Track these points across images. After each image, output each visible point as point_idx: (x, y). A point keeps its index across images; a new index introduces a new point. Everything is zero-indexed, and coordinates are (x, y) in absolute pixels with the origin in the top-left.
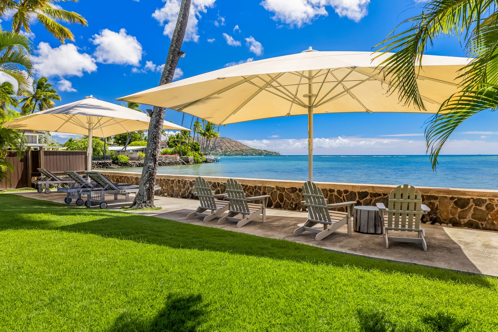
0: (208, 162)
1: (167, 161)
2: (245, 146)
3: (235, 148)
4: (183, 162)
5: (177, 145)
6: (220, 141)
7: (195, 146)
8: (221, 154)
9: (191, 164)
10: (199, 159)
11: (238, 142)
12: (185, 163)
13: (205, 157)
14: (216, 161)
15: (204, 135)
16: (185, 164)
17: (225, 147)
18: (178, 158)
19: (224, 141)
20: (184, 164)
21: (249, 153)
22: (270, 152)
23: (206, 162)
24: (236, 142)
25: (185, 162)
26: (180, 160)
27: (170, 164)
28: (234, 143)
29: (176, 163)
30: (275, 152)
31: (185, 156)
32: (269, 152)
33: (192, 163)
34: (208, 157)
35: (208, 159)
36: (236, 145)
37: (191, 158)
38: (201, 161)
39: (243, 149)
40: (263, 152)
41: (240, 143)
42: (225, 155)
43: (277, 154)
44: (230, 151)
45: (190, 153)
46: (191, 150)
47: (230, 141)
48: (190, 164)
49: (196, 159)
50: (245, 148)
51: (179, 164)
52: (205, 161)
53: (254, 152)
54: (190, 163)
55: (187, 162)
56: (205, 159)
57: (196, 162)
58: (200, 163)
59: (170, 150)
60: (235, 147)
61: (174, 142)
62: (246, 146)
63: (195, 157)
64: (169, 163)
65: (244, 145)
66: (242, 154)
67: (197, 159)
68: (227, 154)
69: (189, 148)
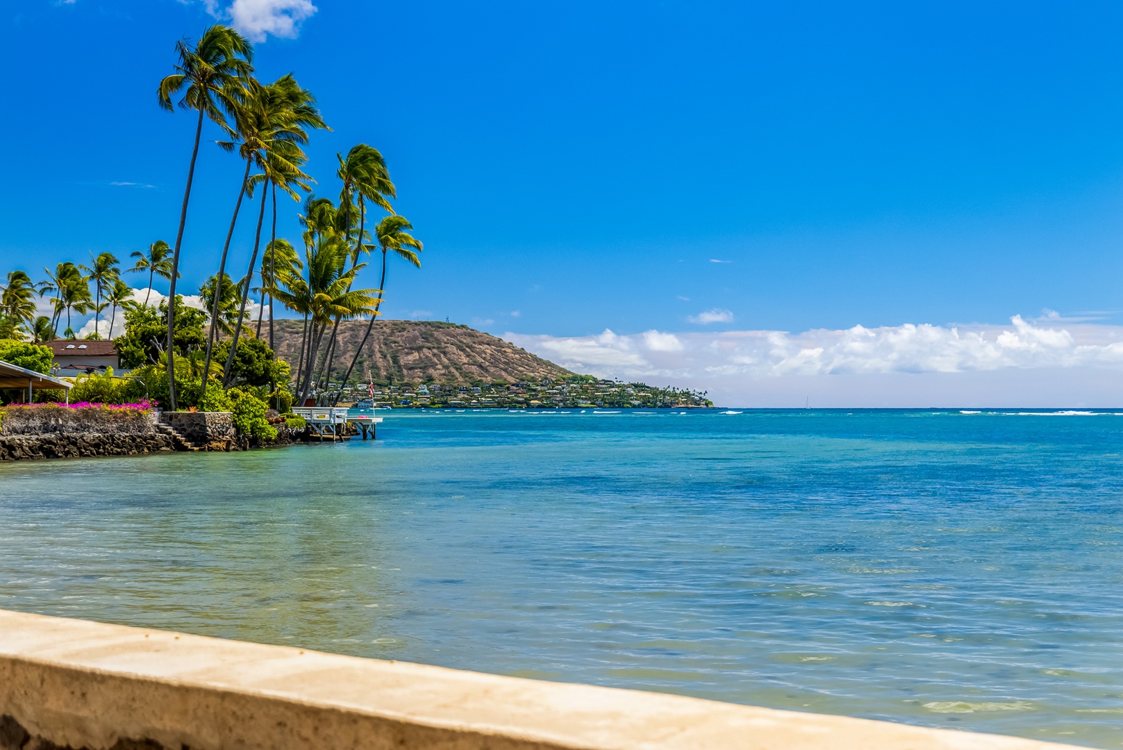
0: (318, 439)
1: (91, 435)
2: (540, 362)
3: (493, 375)
4: (179, 437)
5: (156, 354)
6: (420, 342)
7: (248, 361)
8: (428, 402)
9: (218, 450)
10: (262, 423)
11: (510, 345)
12: (188, 444)
13: (301, 416)
14: (360, 433)
15: (301, 302)
16: (185, 449)
17: (446, 367)
18: (153, 417)
19: (438, 341)
20: (179, 448)
21: (559, 398)
22: (664, 393)
23: (307, 436)
24: (499, 344)
25: (189, 437)
26: (161, 431)
27: (101, 449)
28: (489, 350)
29: (141, 445)
30: (687, 394)
31: (192, 410)
32: (655, 392)
33: (222, 445)
34: (319, 415)
35: (318, 425)
36: (497, 360)
37: (218, 415)
38: (273, 432)
39: (533, 380)
40: (631, 390)
41: (515, 351)
42: (446, 405)
43: (696, 402)
44: (467, 390)
45: (217, 394)
46: (226, 381)
47: (467, 340)
48: (210, 450)
49: (247, 422)
50: (541, 372)
51: (155, 450)
52: (299, 434)
53: (585, 391)
54: (214, 444)
55: (199, 438)
56: (299, 425)
57: (251, 440)
58: (271, 444)
59: (117, 379)
60: (492, 370)
61: (146, 338)
62: (548, 364)
63: (242, 412)
64: (97, 446)
65: (535, 359)
66: (526, 402)
67: (253, 426)
68: (452, 400)
69: (216, 367)
